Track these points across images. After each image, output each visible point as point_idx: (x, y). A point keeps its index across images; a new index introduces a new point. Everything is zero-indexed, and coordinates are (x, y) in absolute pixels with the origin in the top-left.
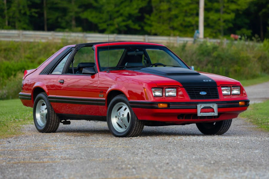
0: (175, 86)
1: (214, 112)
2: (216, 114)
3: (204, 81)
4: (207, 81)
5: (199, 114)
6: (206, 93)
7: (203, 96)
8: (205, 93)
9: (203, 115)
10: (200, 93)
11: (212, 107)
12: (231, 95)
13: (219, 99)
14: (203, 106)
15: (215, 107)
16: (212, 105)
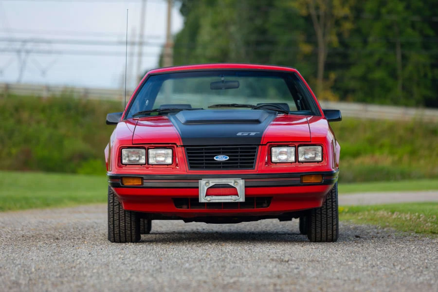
0: (170, 145)
1: (237, 194)
2: (241, 199)
3: (239, 134)
4: (246, 134)
5: (203, 199)
6: (228, 158)
7: (219, 163)
8: (226, 158)
9: (211, 201)
10: (215, 158)
11: (232, 184)
12: (295, 162)
13: (254, 169)
14: (213, 182)
15: (240, 185)
16: (233, 181)
